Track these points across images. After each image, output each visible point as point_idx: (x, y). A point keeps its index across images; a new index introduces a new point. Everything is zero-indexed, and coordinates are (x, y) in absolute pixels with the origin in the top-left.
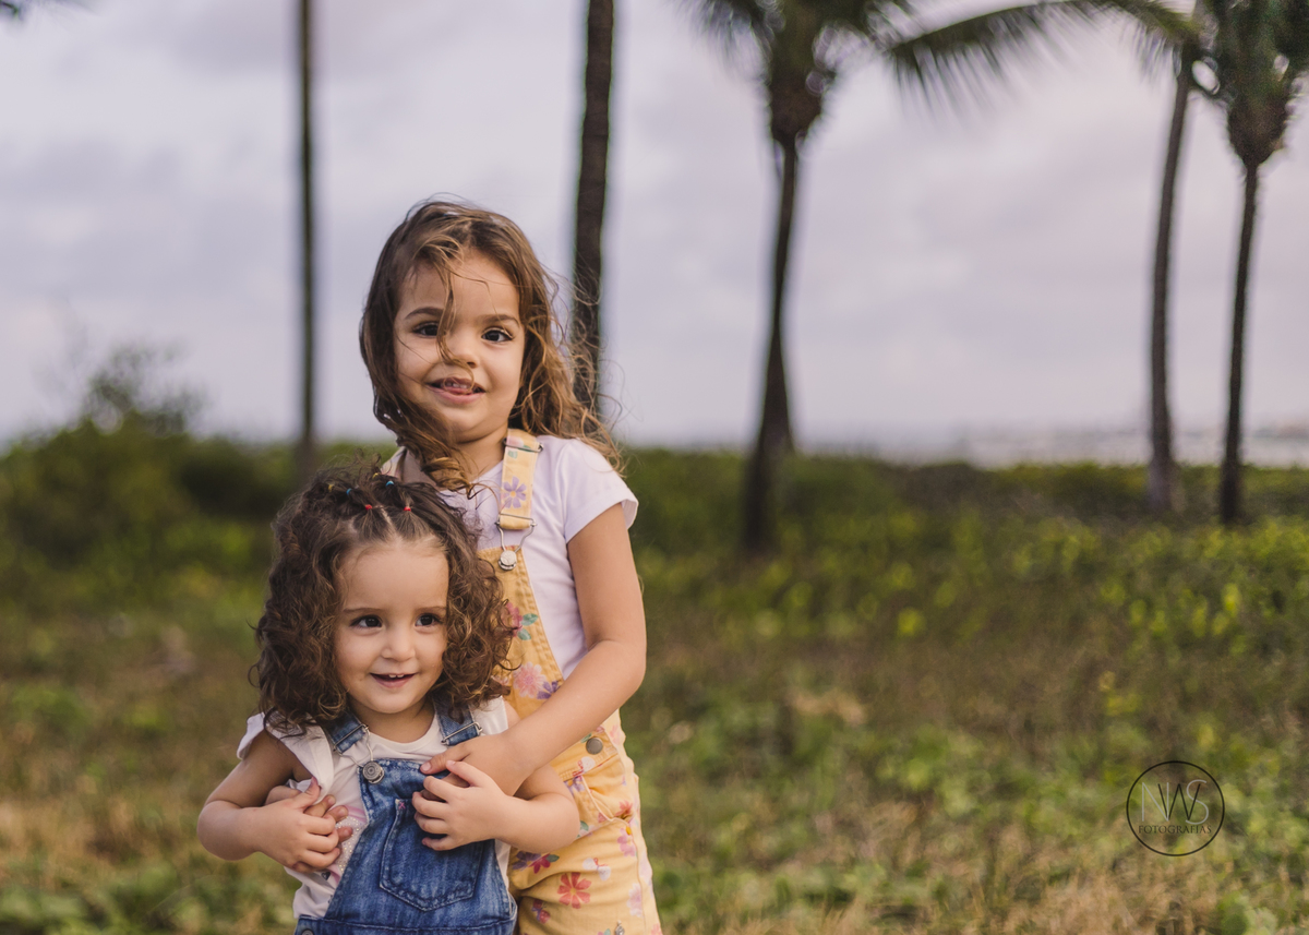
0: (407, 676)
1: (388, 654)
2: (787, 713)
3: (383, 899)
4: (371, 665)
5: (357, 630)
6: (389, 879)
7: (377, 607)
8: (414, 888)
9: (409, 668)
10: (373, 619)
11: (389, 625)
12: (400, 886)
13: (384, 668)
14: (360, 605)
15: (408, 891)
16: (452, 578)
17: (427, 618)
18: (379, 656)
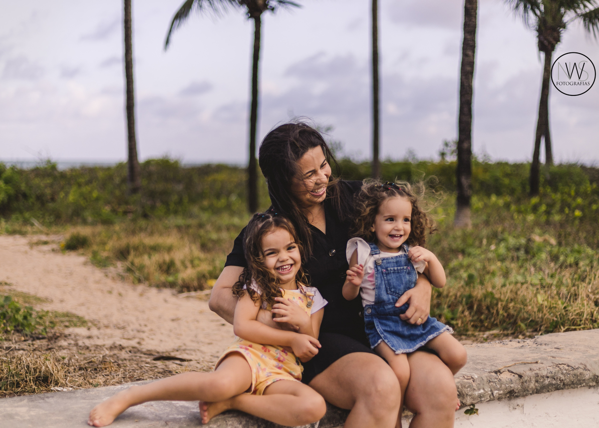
0: (401, 236)
1: (396, 228)
2: (529, 240)
3: (390, 296)
4: (390, 232)
5: (387, 222)
6: (390, 291)
7: (393, 215)
8: (398, 292)
9: (402, 233)
10: (392, 219)
11: (396, 221)
12: (394, 292)
13: (394, 233)
14: (388, 214)
15: (396, 293)
16: (413, 209)
17: (406, 220)
18: (393, 229)
